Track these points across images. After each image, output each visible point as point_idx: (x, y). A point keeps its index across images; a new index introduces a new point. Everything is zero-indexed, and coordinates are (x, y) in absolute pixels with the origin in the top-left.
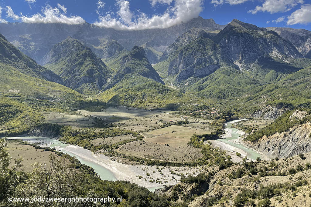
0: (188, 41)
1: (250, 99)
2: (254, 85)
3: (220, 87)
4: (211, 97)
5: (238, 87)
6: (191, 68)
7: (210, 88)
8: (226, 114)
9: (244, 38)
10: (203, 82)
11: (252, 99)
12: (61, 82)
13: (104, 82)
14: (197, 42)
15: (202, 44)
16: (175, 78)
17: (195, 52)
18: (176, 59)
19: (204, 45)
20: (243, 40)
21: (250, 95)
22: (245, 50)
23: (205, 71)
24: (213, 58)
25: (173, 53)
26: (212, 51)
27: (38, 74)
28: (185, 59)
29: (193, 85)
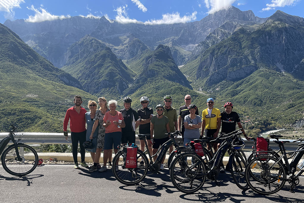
0: (221, 38)
1: (292, 106)
2: (298, 90)
3: (256, 93)
4: (245, 104)
5: (278, 92)
6: (224, 70)
7: (245, 93)
8: (262, 123)
9: (289, 33)
10: (238, 86)
11: (293, 107)
12: (79, 86)
13: (125, 86)
14: (232, 39)
15: (238, 42)
16: (205, 82)
17: (229, 52)
18: (207, 59)
19: (240, 43)
20: (287, 36)
21: (291, 102)
22: (289, 49)
23: (239, 73)
24: (250, 58)
25: (203, 53)
26: (249, 49)
27: (55, 77)
28: (217, 60)
29: (226, 90)
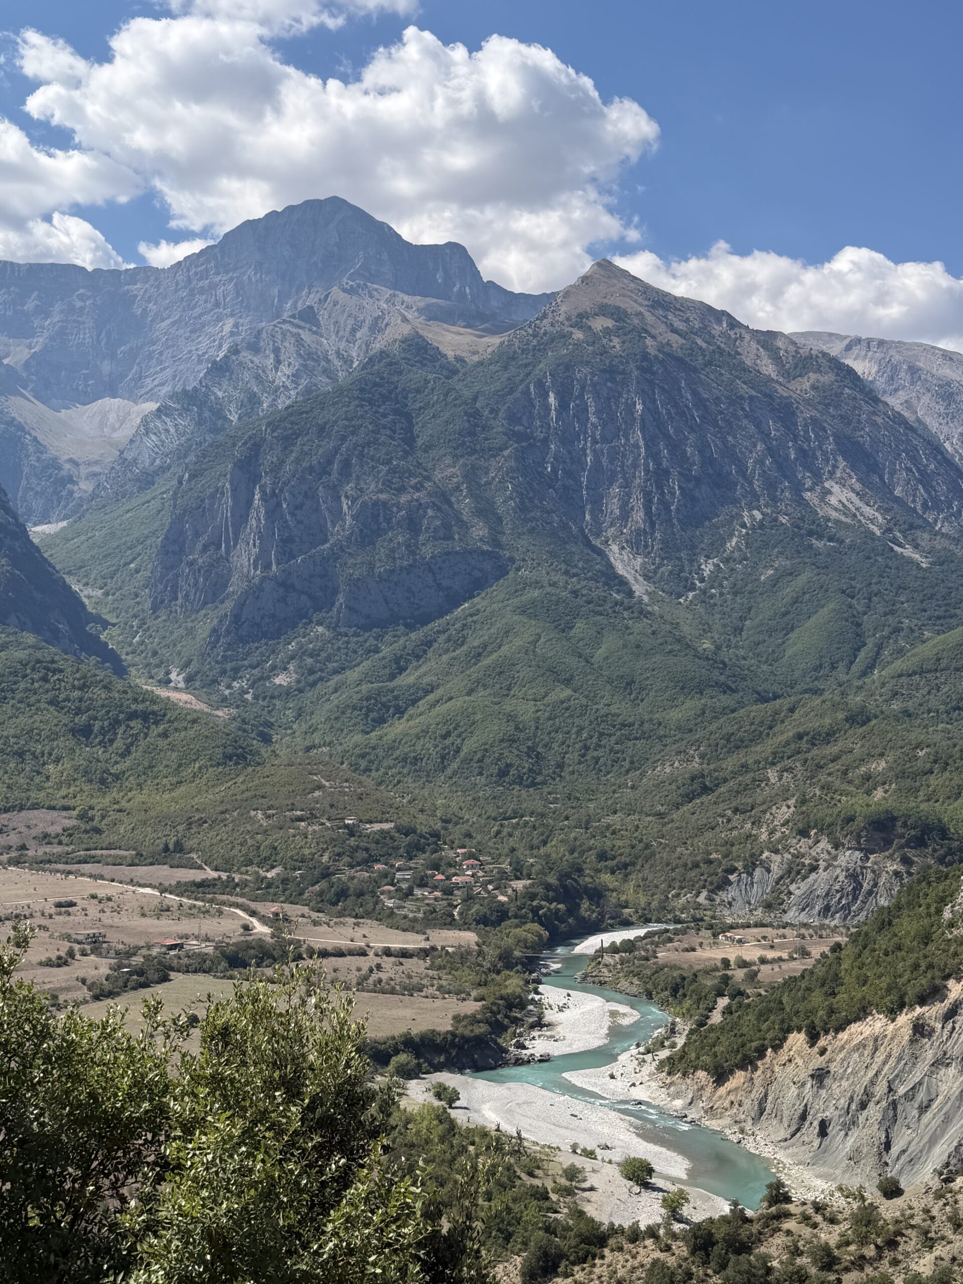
1: (699, 787)
4: (449, 771)
6: (318, 570)
7: (442, 709)
8: (548, 887)
10: (399, 666)
11: (706, 790)
14: (362, 390)
15: (397, 412)
16: (204, 631)
18: (213, 496)
19: (409, 417)
20: (653, 400)
21: (696, 764)
23: (409, 591)
24: (465, 504)
25: (192, 458)
